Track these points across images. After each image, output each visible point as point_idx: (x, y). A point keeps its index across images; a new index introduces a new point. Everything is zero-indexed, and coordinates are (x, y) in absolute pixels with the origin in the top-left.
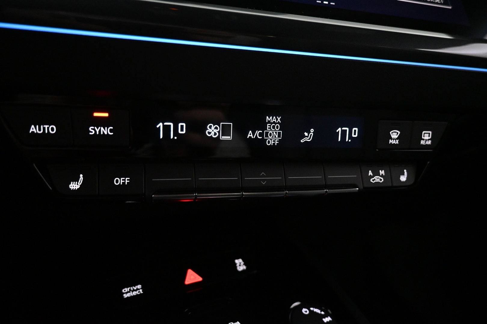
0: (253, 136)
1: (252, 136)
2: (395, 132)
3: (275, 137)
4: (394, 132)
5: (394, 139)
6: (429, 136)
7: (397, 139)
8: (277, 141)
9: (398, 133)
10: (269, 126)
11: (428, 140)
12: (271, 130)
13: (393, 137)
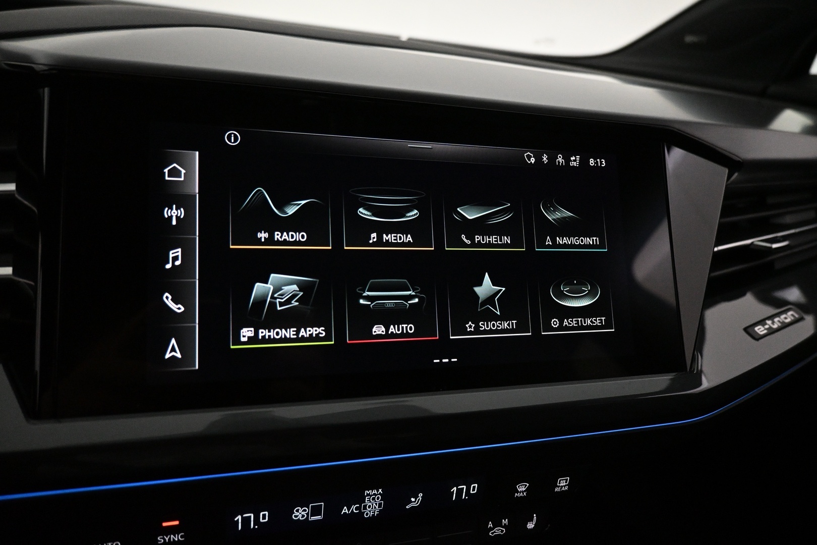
0: (349, 511)
1: (347, 511)
2: (523, 485)
3: (375, 508)
4: (521, 485)
5: (520, 492)
6: (566, 482)
7: (525, 491)
8: (377, 512)
9: (526, 485)
10: (368, 498)
11: (565, 486)
12: (370, 502)
13: (519, 490)
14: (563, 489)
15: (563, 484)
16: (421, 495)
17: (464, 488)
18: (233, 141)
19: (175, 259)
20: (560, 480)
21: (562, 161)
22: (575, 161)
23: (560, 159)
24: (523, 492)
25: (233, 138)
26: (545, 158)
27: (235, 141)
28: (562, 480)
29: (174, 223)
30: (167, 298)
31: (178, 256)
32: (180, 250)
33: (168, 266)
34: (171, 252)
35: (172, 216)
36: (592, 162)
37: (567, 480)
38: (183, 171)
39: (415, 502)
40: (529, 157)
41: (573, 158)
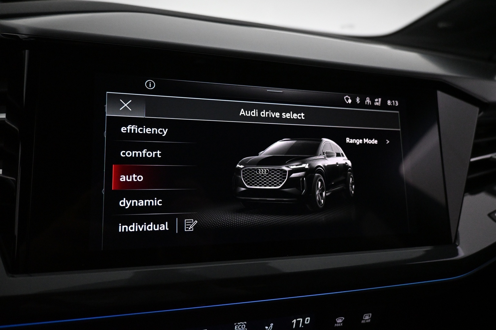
2: (340, 319)
4: (339, 319)
5: (338, 323)
6: (369, 317)
7: (341, 323)
9: (342, 319)
10: (236, 327)
11: (368, 319)
12: (238, 329)
13: (338, 322)
14: (367, 321)
15: (367, 318)
16: (272, 325)
17: (300, 320)
18: (150, 86)
20: (365, 316)
21: (370, 102)
22: (378, 102)
23: (368, 101)
24: (340, 323)
26: (358, 100)
27: (152, 86)
28: (367, 315)
36: (389, 102)
37: (369, 315)
39: (268, 329)
40: (347, 99)
41: (376, 100)
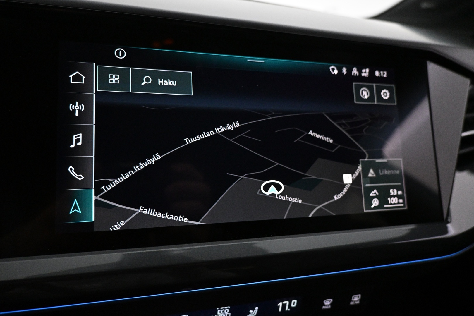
2: (328, 300)
5: (326, 305)
7: (330, 305)
9: (330, 301)
10: (219, 311)
11: (357, 301)
12: (221, 314)
14: (356, 303)
15: (356, 299)
16: (257, 308)
17: (286, 303)
18: (120, 56)
19: (77, 141)
20: (354, 297)
21: (357, 73)
22: (365, 72)
23: (355, 72)
24: (328, 305)
25: (120, 54)
26: (344, 71)
28: (356, 296)
29: (77, 114)
30: (71, 169)
31: (79, 139)
32: (81, 134)
33: (72, 146)
34: (74, 136)
35: (75, 109)
36: (377, 73)
37: (359, 297)
38: (84, 77)
39: (252, 313)
40: (333, 69)
41: (364, 71)
